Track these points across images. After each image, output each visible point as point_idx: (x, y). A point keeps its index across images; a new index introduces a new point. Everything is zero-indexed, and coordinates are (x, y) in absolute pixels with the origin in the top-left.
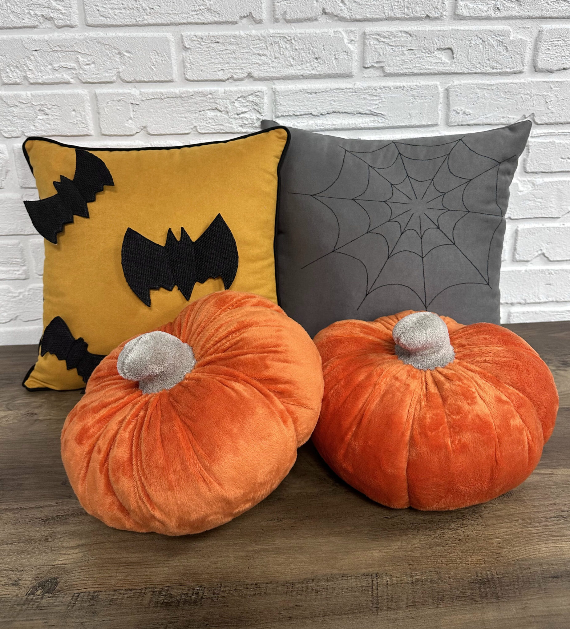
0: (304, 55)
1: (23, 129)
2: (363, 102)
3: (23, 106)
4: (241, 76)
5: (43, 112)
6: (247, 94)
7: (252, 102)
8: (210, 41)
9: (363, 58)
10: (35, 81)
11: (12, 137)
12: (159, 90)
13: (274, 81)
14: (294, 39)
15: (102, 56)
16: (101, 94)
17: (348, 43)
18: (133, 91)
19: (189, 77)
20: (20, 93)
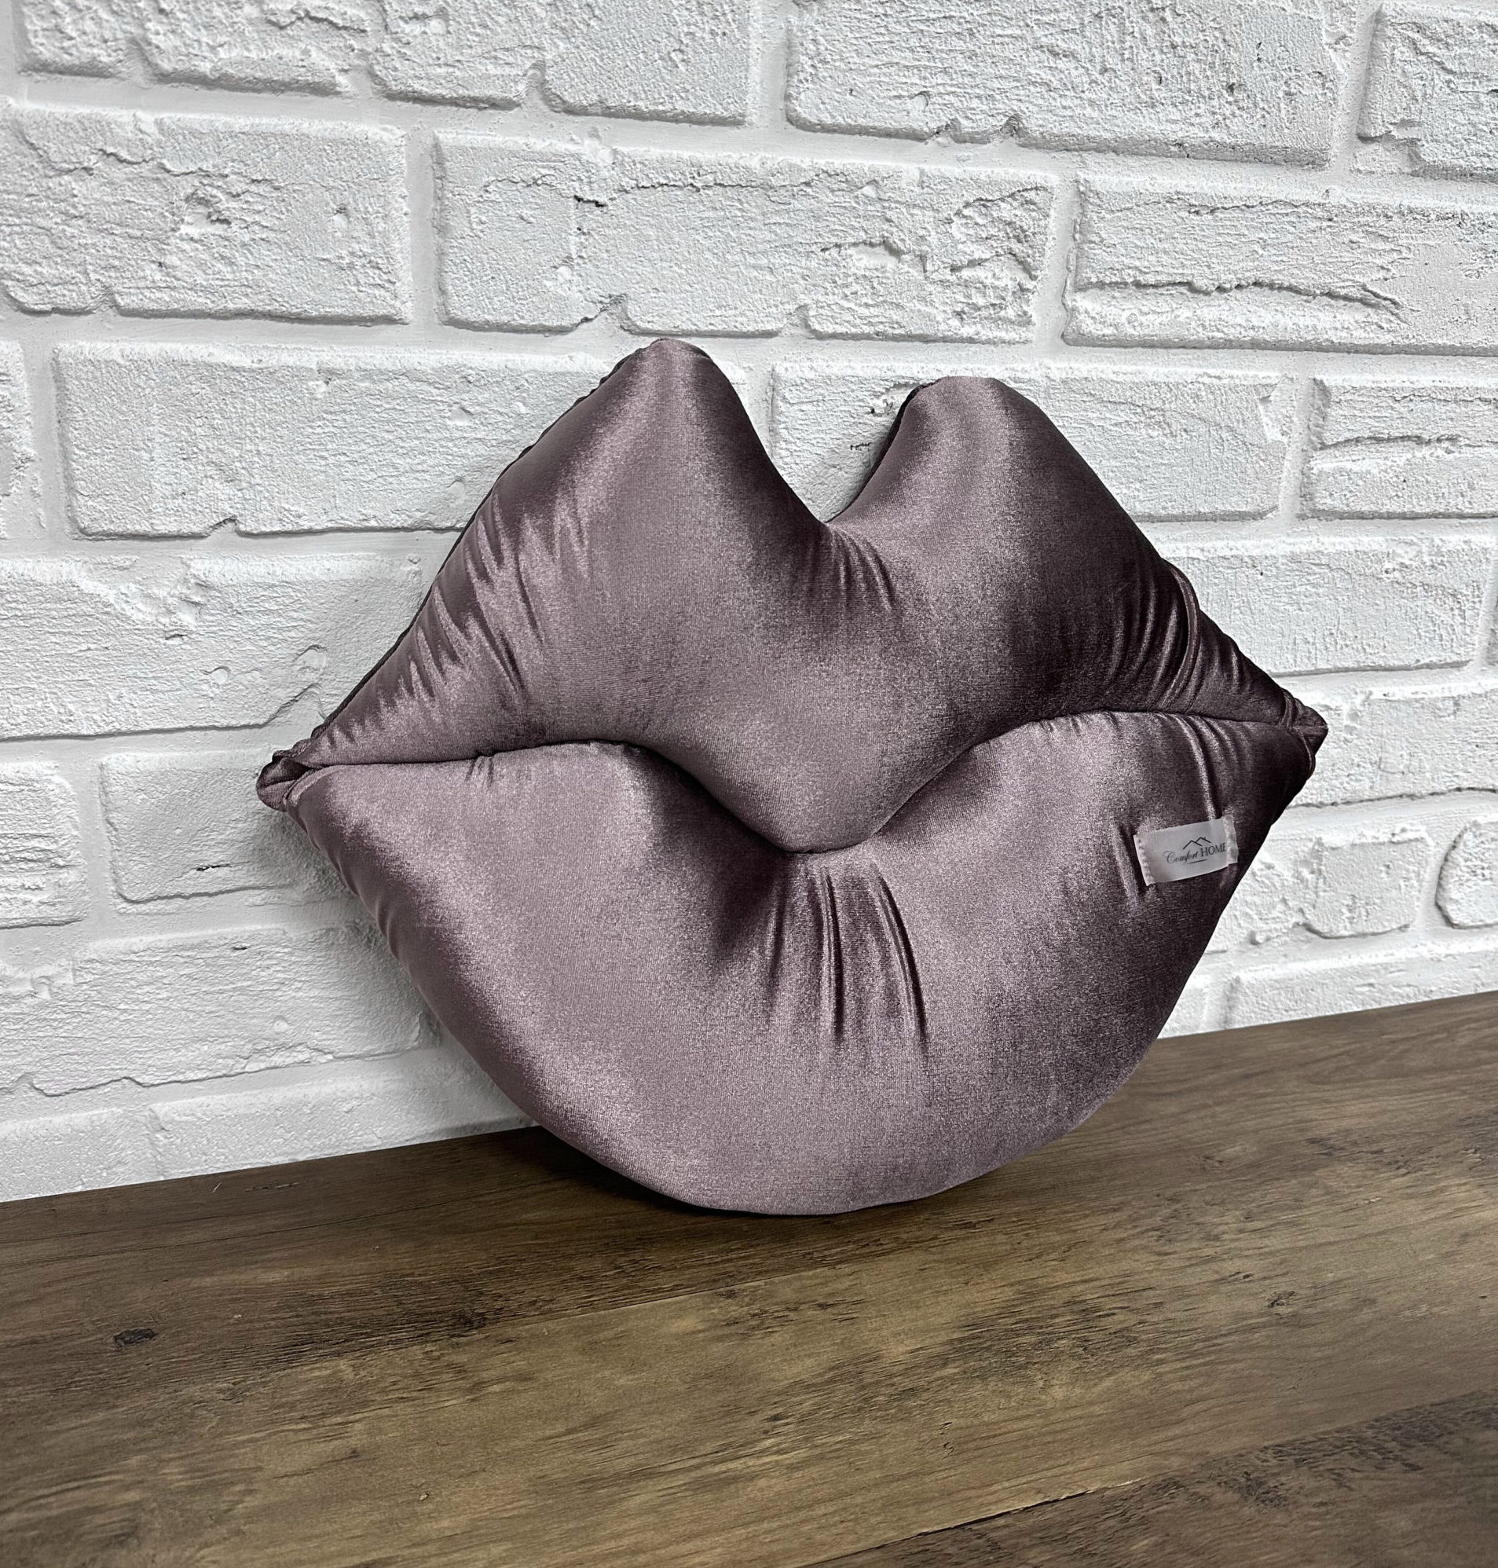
0: (1195, 68)
1: (109, 278)
2: (1347, 256)
3: (119, 173)
4: (986, 124)
5: (201, 209)
6: (997, 195)
7: (1010, 224)
9: (1363, 105)
10: (180, 67)
11: (56, 310)
12: (686, 155)
13: (1085, 155)
16: (464, 151)
17: (1329, 45)
18: (588, 148)
19: (804, 109)
20: (111, 113)
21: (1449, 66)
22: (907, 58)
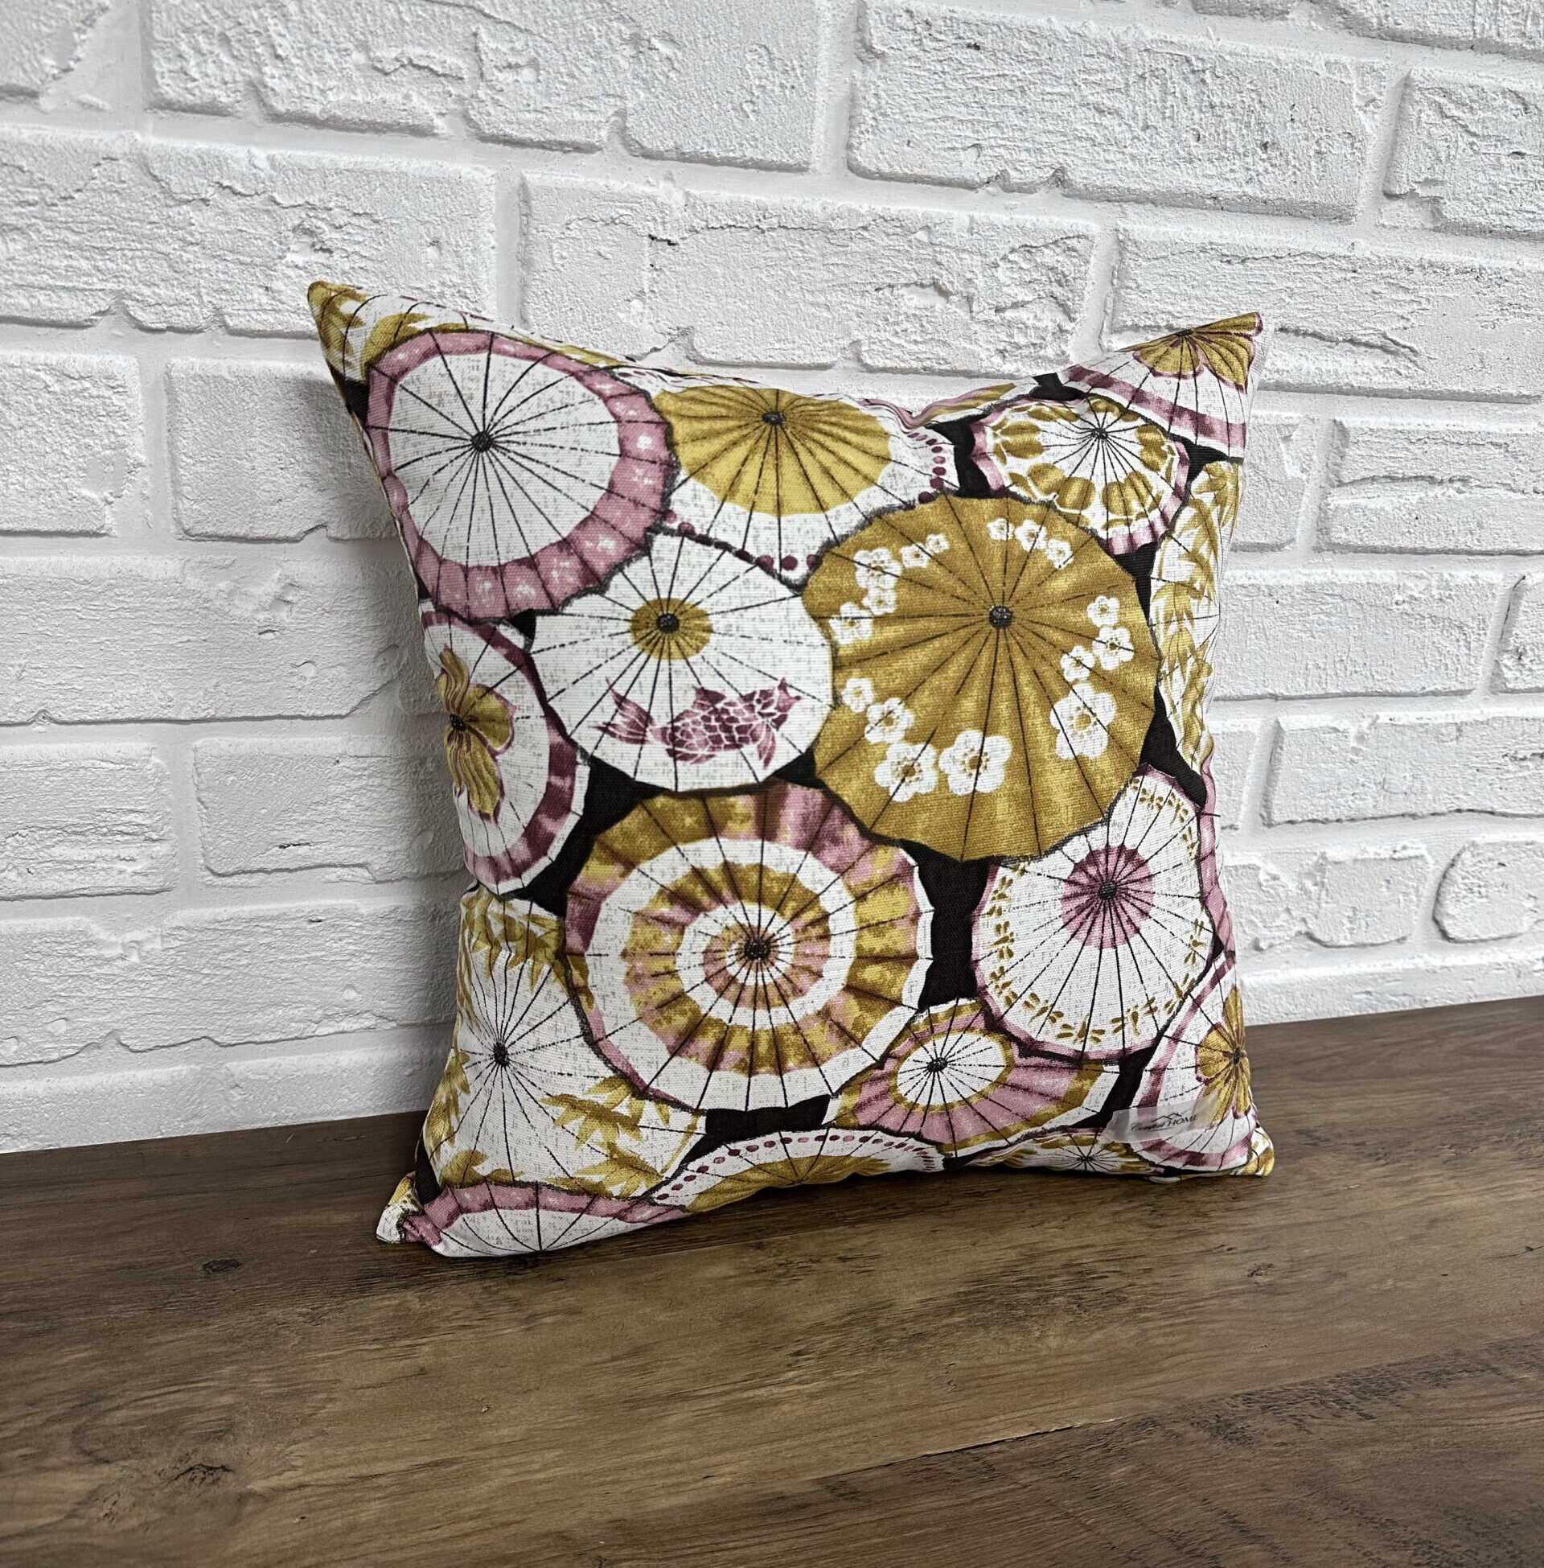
0: (1232, 126)
1: (220, 300)
2: (1369, 306)
3: (232, 204)
4: (1034, 175)
5: (306, 239)
6: (1041, 242)
7: (1052, 269)
8: (951, 39)
9: (1390, 165)
10: (292, 108)
11: (170, 329)
12: (753, 199)
13: (1126, 206)
14: (1213, 69)
15: (568, 41)
16: (548, 191)
17: (1360, 108)
18: (664, 191)
19: (865, 157)
20: (227, 149)
21: (1473, 129)
22: (961, 112)
